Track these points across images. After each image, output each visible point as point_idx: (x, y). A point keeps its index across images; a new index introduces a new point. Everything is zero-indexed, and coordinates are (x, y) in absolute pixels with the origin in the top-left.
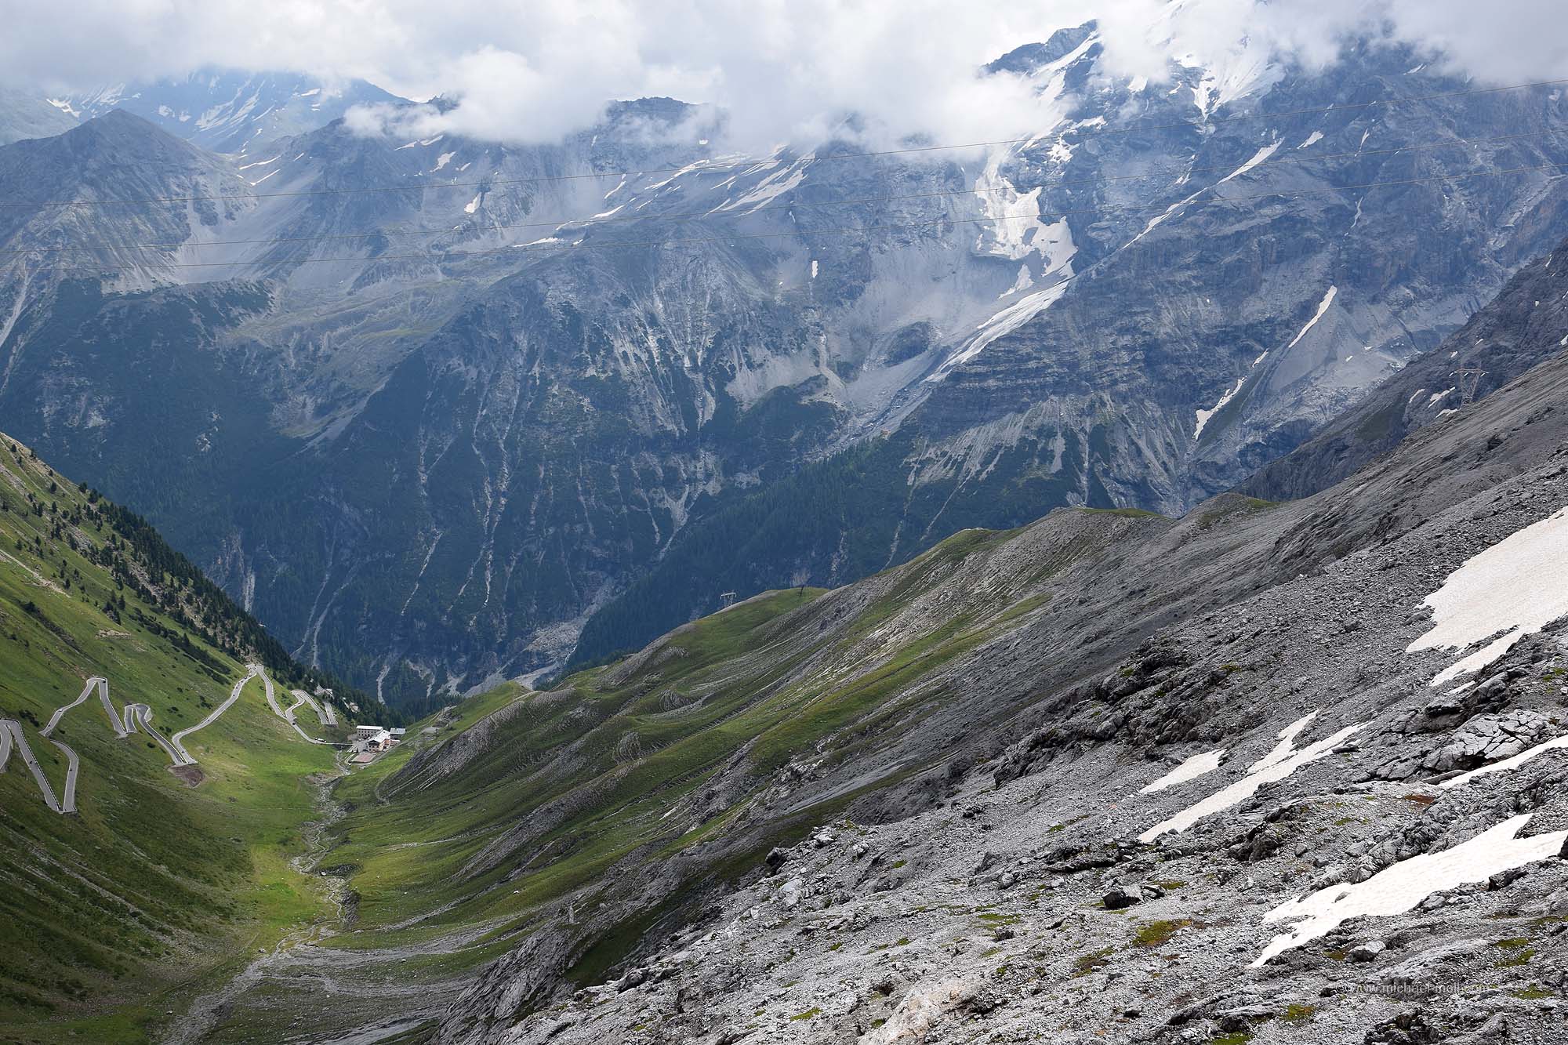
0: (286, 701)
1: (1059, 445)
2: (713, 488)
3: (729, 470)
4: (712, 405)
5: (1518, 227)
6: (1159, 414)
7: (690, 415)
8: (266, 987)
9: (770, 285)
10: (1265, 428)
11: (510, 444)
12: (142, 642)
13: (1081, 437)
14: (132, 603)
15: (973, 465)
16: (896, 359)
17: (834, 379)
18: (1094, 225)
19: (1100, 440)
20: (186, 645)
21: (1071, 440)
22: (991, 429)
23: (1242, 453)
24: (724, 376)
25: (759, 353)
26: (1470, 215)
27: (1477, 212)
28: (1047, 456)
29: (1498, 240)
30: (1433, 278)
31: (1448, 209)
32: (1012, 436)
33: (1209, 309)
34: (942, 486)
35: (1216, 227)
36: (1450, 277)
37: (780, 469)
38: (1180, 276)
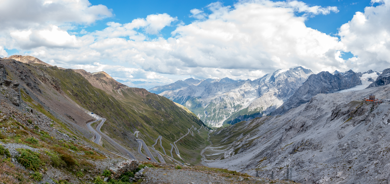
0: (205, 128)
1: (259, 108)
2: (233, 112)
3: (234, 110)
4: (233, 105)
7: (232, 106)
8: (207, 149)
9: (237, 97)
11: (219, 108)
12: (195, 123)
14: (195, 120)
15: (253, 110)
16: (247, 102)
17: (242, 104)
18: (261, 92)
19: (262, 108)
20: (198, 123)
21: (260, 108)
22: (254, 107)
24: (234, 103)
25: (237, 101)
28: (258, 109)
29: (288, 94)
30: (284, 96)
31: (285, 92)
32: (256, 108)
33: (269, 99)
34: (251, 112)
35: (270, 93)
36: (285, 96)
37: (238, 110)
38: (267, 96)
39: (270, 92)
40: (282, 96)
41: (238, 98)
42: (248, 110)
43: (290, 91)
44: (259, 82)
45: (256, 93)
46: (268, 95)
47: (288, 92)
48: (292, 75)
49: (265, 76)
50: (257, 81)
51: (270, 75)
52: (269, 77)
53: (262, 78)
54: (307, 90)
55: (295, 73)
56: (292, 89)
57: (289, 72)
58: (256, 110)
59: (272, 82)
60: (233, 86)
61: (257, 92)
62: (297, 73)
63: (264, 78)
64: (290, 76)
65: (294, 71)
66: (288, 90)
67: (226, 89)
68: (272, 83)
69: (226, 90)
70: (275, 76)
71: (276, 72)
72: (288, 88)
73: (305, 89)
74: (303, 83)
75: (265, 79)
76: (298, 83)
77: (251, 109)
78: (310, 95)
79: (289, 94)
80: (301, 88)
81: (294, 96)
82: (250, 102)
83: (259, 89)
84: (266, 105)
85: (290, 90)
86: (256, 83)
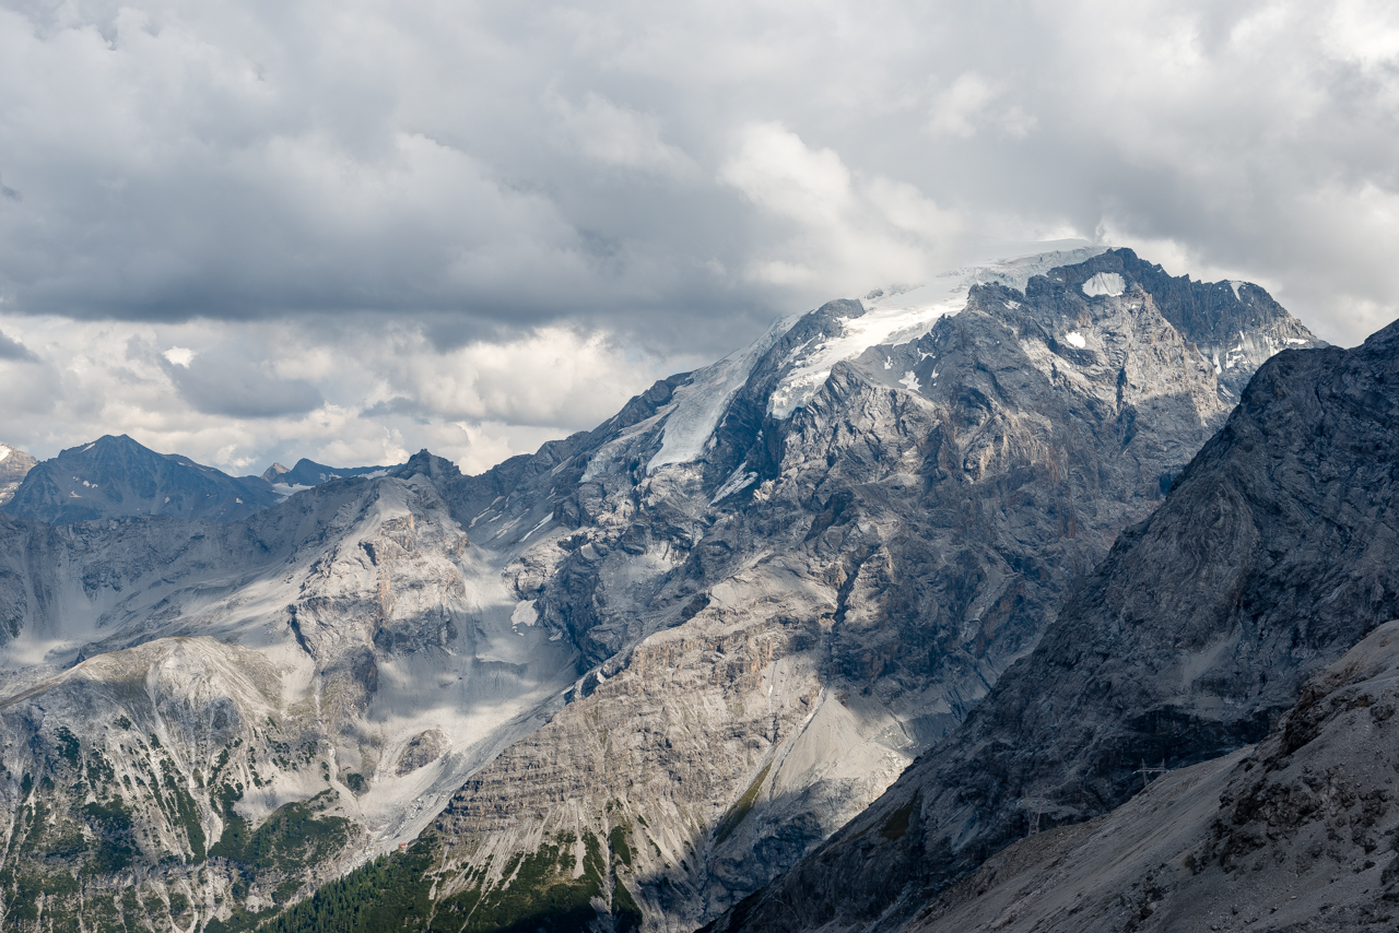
1: (579, 850)
2: (223, 913)
3: (239, 892)
4: (220, 826)
5: (984, 620)
6: (674, 812)
7: (196, 837)
9: (275, 701)
10: (777, 821)
13: (601, 840)
15: (495, 875)
16: (406, 767)
17: (345, 793)
18: (596, 628)
19: (618, 840)
21: (592, 844)
22: (512, 837)
23: (757, 848)
24: (230, 796)
25: (266, 769)
26: (942, 611)
27: (947, 608)
28: (568, 862)
29: (968, 633)
30: (916, 670)
31: (923, 606)
32: (532, 843)
33: (714, 707)
34: (465, 899)
35: (715, 629)
36: (930, 668)
37: (292, 887)
38: (685, 676)
39: (720, 614)
40: (888, 670)
41: (284, 715)
42: (431, 872)
43: (988, 596)
44: (569, 483)
45: (536, 636)
46: (693, 656)
47: (959, 614)
48: (1003, 380)
49: (643, 406)
50: (545, 478)
51: (710, 393)
52: (699, 410)
53: (608, 431)
54: (1226, 575)
55: (1054, 346)
56: (1016, 562)
57: (965, 341)
58: (533, 867)
59: (739, 482)
60: (208, 550)
61: (544, 624)
62: (1076, 340)
63: (631, 434)
64: (984, 386)
65: (1034, 317)
66: (961, 589)
67: (105, 599)
68: (747, 492)
69: (103, 621)
70: (780, 405)
71: (787, 341)
72: (965, 558)
73: (1203, 554)
74: (1169, 485)
75: (652, 443)
76: (1103, 475)
77: (477, 861)
78: (1280, 641)
79: (984, 641)
80: (1148, 542)
81: (1056, 658)
82: (448, 764)
83: (564, 581)
84: (668, 808)
85: (998, 578)
86: (528, 503)
